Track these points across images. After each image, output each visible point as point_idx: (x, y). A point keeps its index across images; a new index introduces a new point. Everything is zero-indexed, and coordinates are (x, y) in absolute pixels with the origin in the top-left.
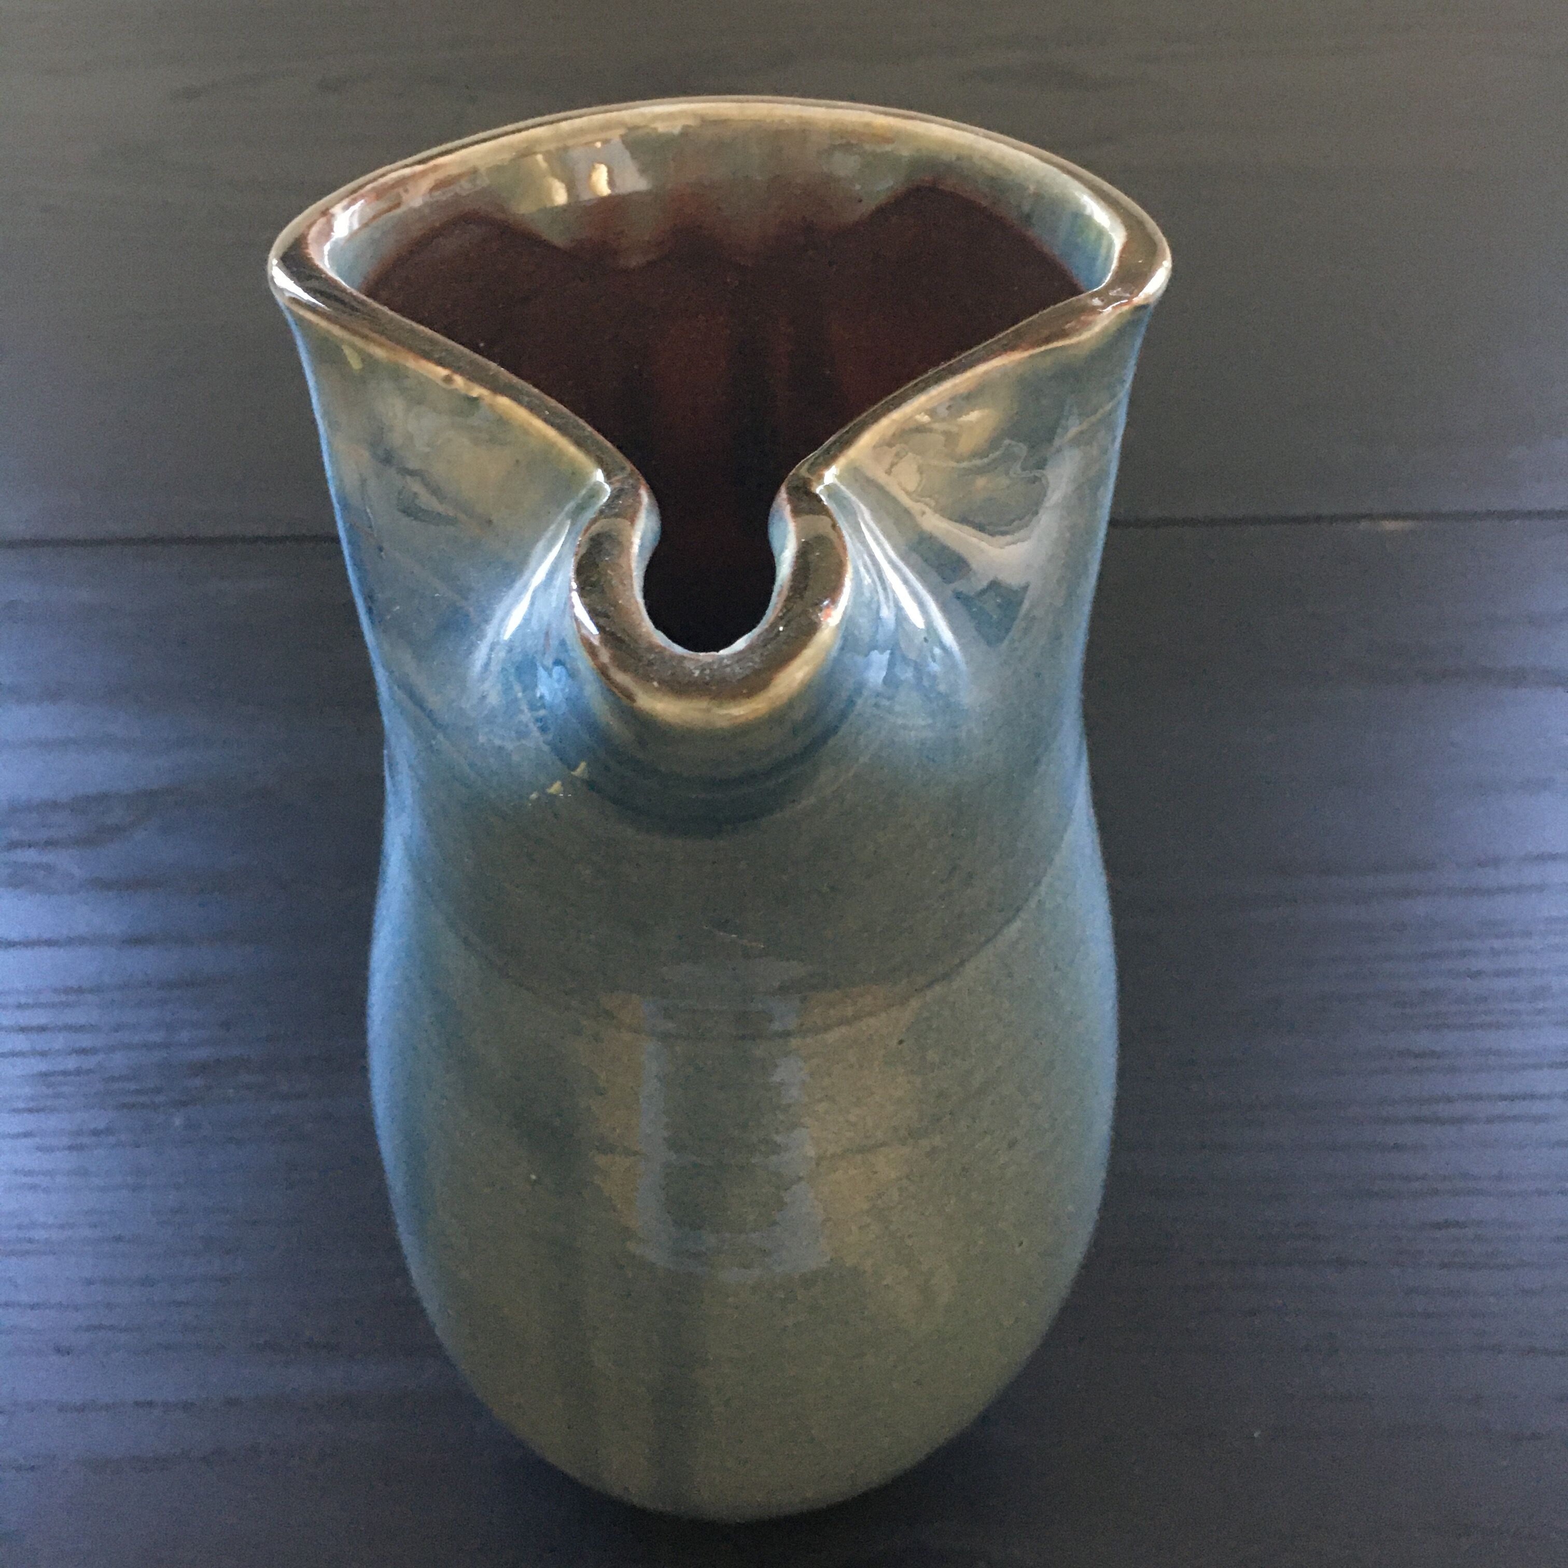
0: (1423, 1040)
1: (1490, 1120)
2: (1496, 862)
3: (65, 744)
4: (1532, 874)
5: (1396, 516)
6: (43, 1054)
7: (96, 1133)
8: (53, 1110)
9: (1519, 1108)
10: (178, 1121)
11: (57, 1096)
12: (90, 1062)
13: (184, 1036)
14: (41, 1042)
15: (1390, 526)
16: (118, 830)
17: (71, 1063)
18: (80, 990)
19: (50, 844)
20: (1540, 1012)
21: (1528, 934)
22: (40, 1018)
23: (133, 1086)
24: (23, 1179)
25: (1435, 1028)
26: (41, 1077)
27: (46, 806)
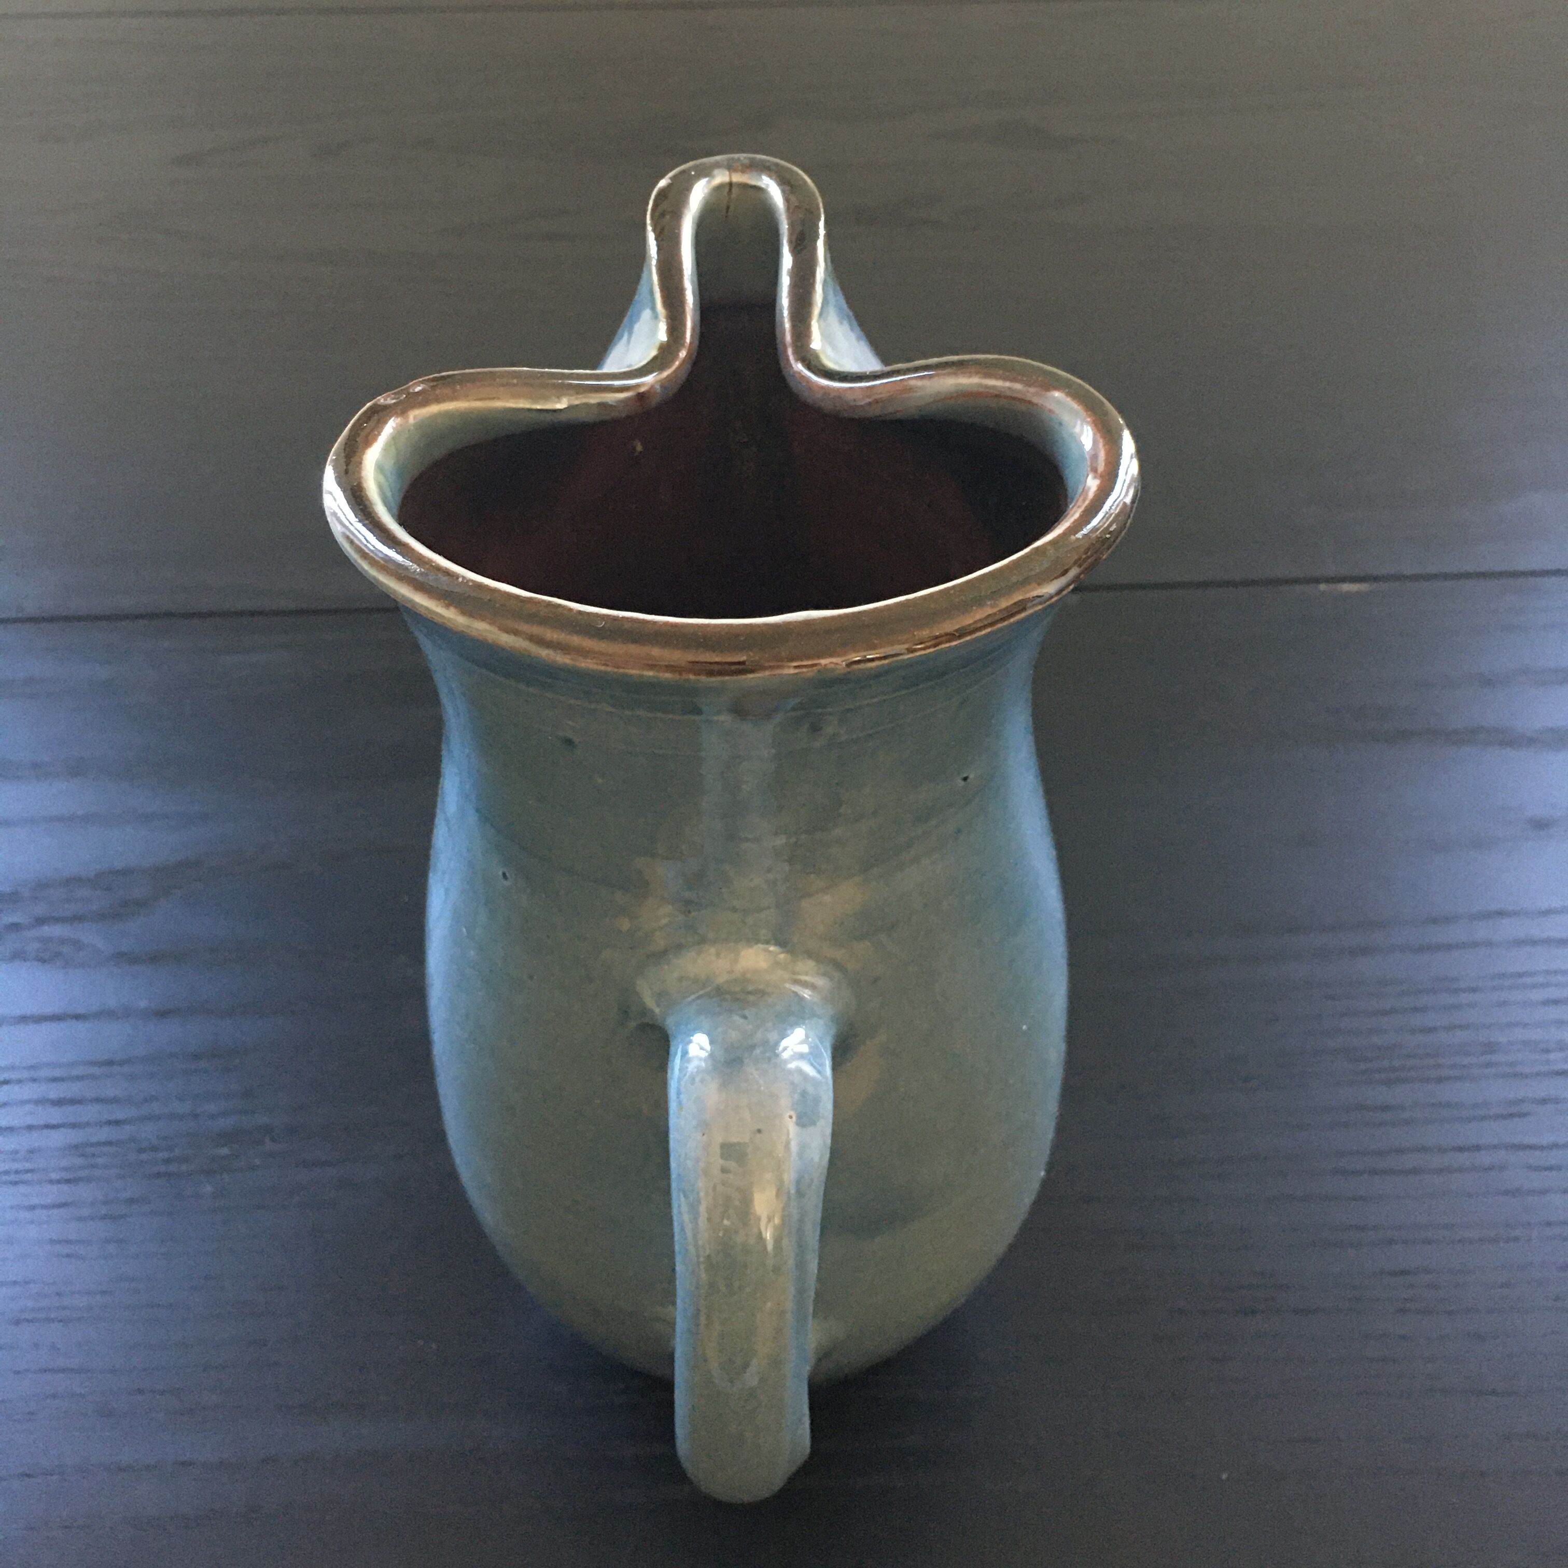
1: (1440, 1171)
2: (1448, 920)
3: (87, 819)
4: (1482, 931)
7: (131, 1201)
8: (88, 1180)
10: (209, 1189)
11: (93, 1166)
12: (127, 1131)
13: (211, 1106)
15: (1346, 587)
16: (141, 904)
17: (104, 1134)
18: (110, 1063)
19: (77, 919)
20: (1489, 1065)
23: (164, 1155)
24: (64, 1249)
25: (1389, 1083)
26: (76, 1148)
27: (72, 882)
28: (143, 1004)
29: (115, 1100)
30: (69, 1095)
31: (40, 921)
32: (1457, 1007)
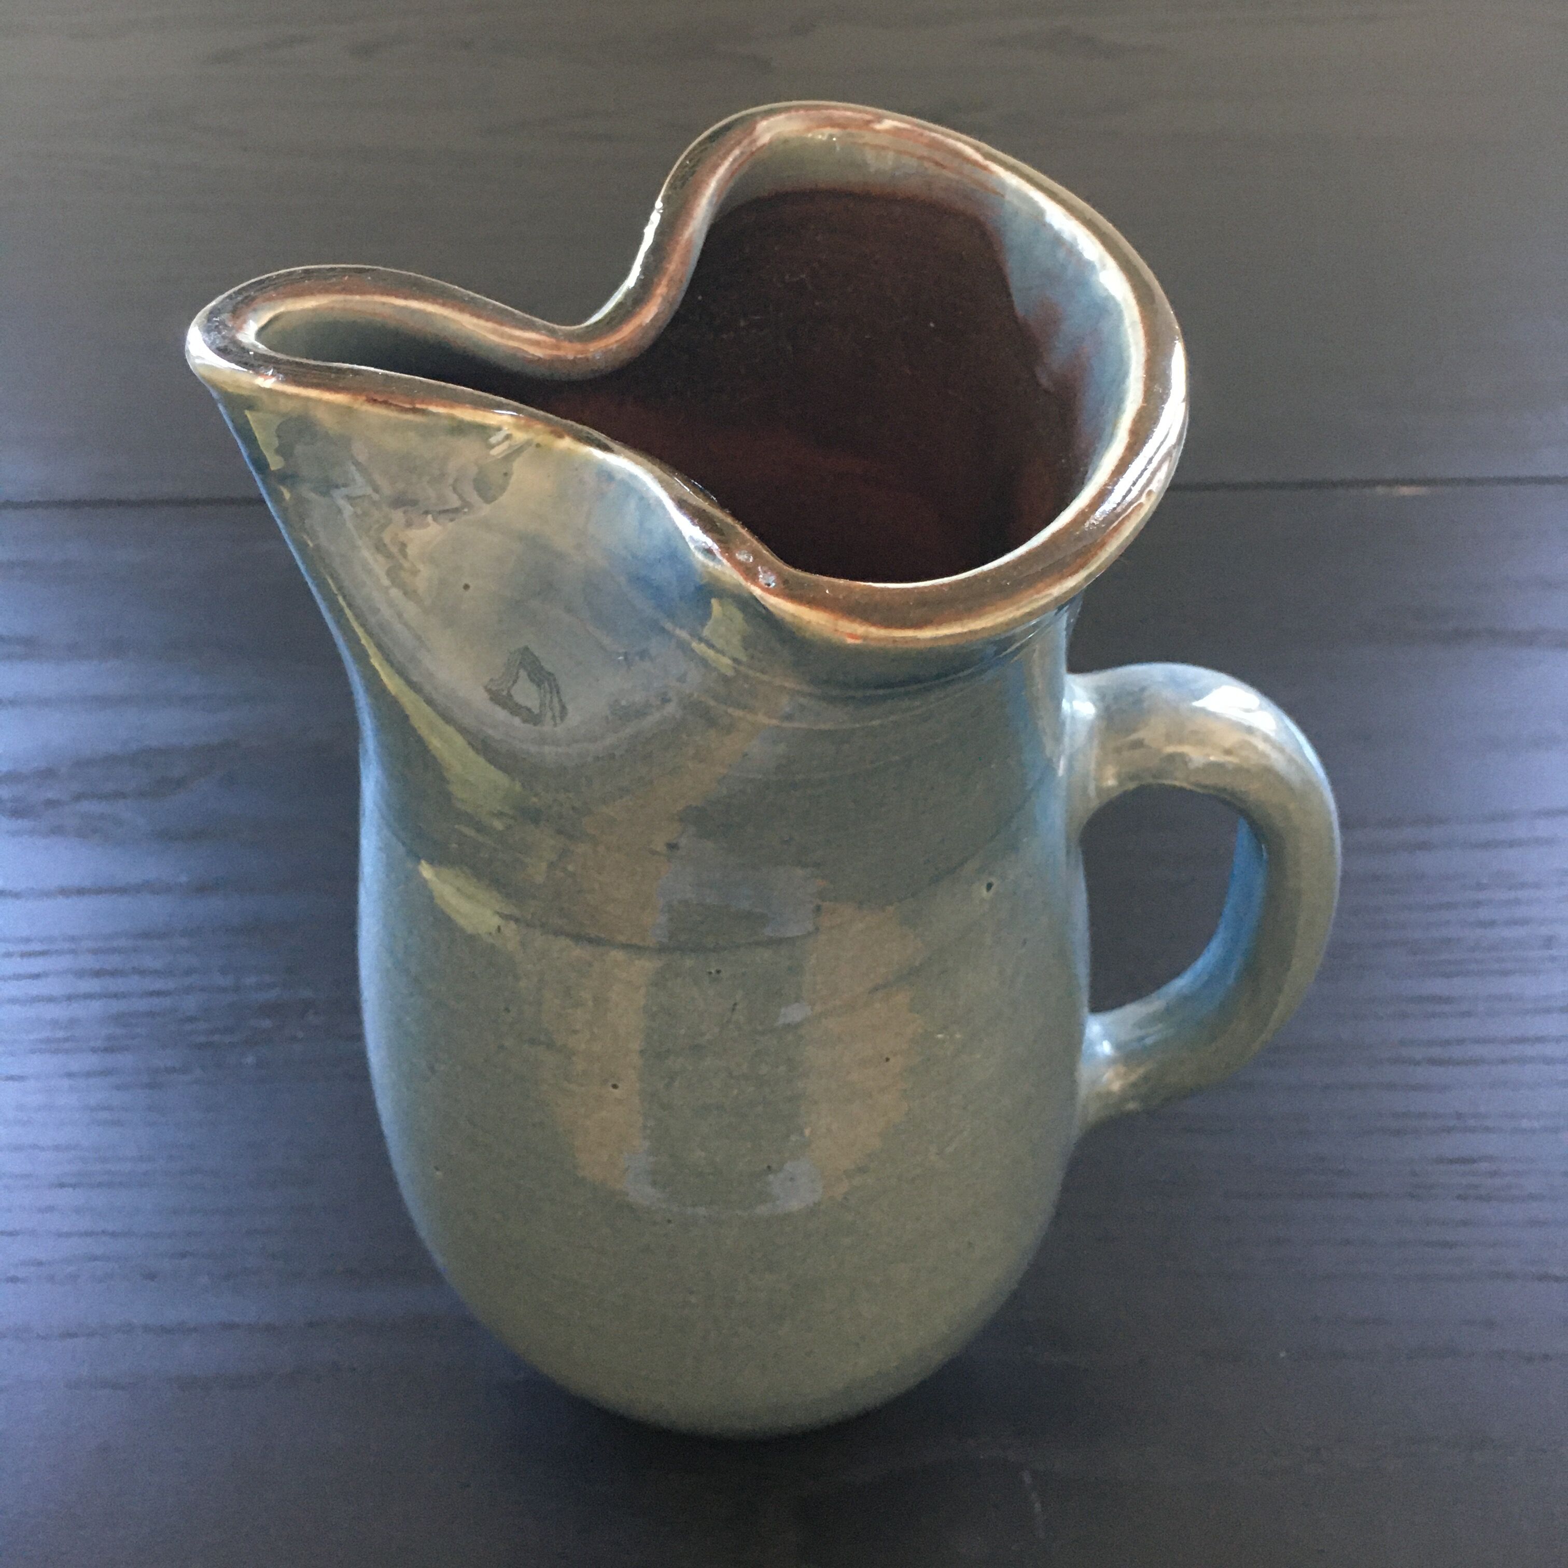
0: (1437, 986)
1: (1502, 1062)
2: (1506, 817)
3: (124, 700)
5: (1411, 482)
6: (116, 996)
7: (171, 1070)
8: (126, 1048)
9: (1529, 1050)
10: (250, 1060)
11: (132, 1036)
12: (167, 1002)
13: (251, 980)
14: (113, 984)
15: (1406, 491)
16: (180, 783)
19: (119, 795)
20: (1551, 959)
21: (1537, 886)
22: (114, 961)
23: (204, 1026)
24: (104, 1115)
25: (1448, 976)
26: (119, 1019)
27: (111, 760)
28: (183, 879)
29: (156, 973)
30: (108, 967)
31: (78, 797)
32: (1517, 902)
